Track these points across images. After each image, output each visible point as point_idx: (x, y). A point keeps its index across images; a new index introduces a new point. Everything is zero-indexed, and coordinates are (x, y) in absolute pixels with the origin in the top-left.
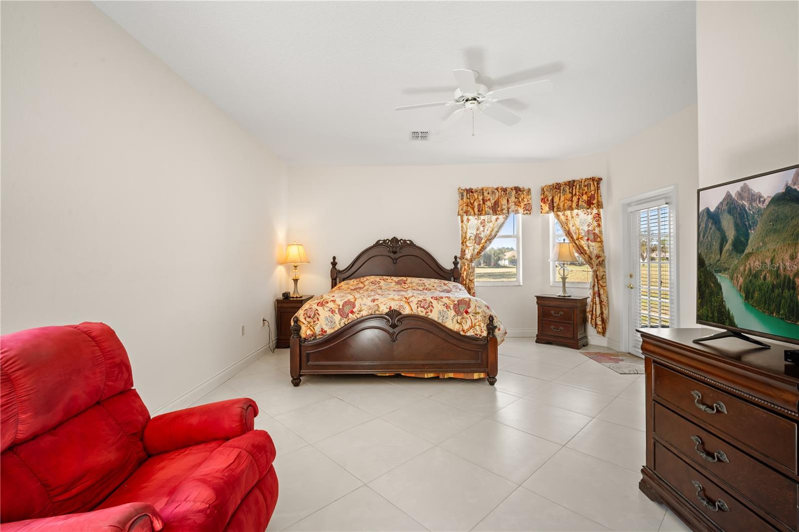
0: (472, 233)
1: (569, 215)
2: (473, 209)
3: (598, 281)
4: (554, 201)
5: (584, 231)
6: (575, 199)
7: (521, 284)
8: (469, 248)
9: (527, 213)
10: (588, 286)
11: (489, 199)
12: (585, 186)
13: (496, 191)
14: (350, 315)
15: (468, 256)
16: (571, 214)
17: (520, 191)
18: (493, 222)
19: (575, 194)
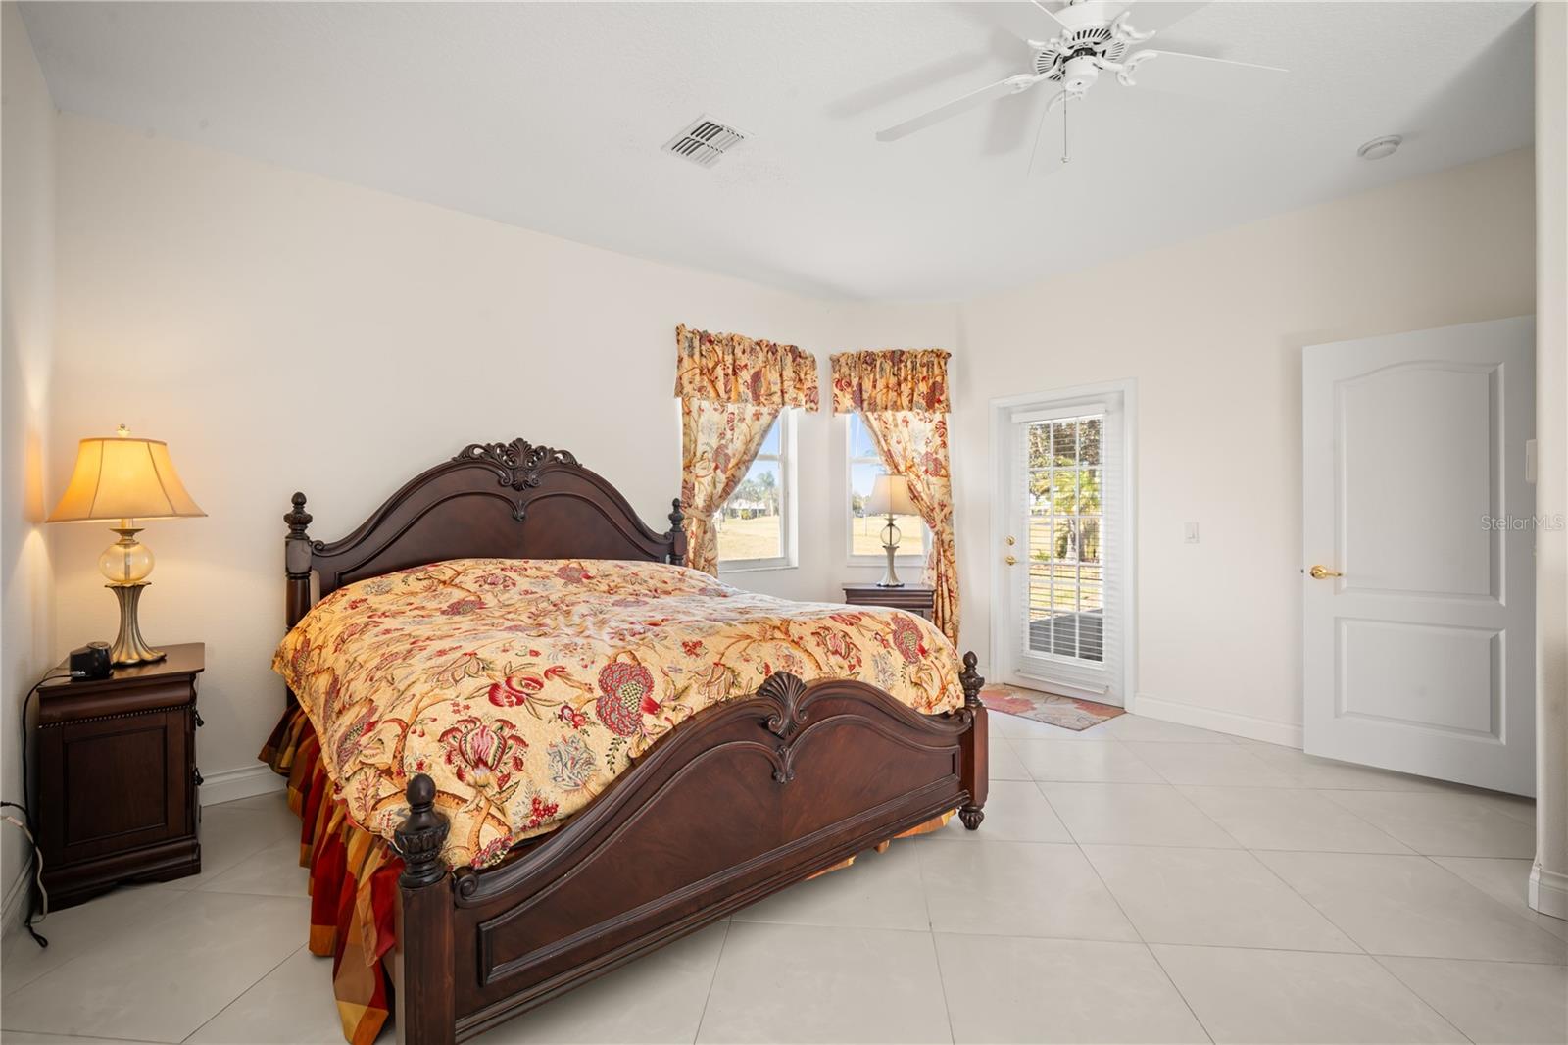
0: (707, 444)
1: (890, 422)
2: (713, 383)
3: (944, 551)
4: (864, 388)
5: (920, 453)
6: (905, 389)
7: (796, 565)
8: (701, 480)
9: (812, 408)
10: (924, 562)
11: (746, 365)
12: (922, 365)
13: (758, 348)
14: (648, 719)
15: (699, 501)
16: (894, 419)
17: (800, 356)
18: (748, 420)
19: (905, 380)
